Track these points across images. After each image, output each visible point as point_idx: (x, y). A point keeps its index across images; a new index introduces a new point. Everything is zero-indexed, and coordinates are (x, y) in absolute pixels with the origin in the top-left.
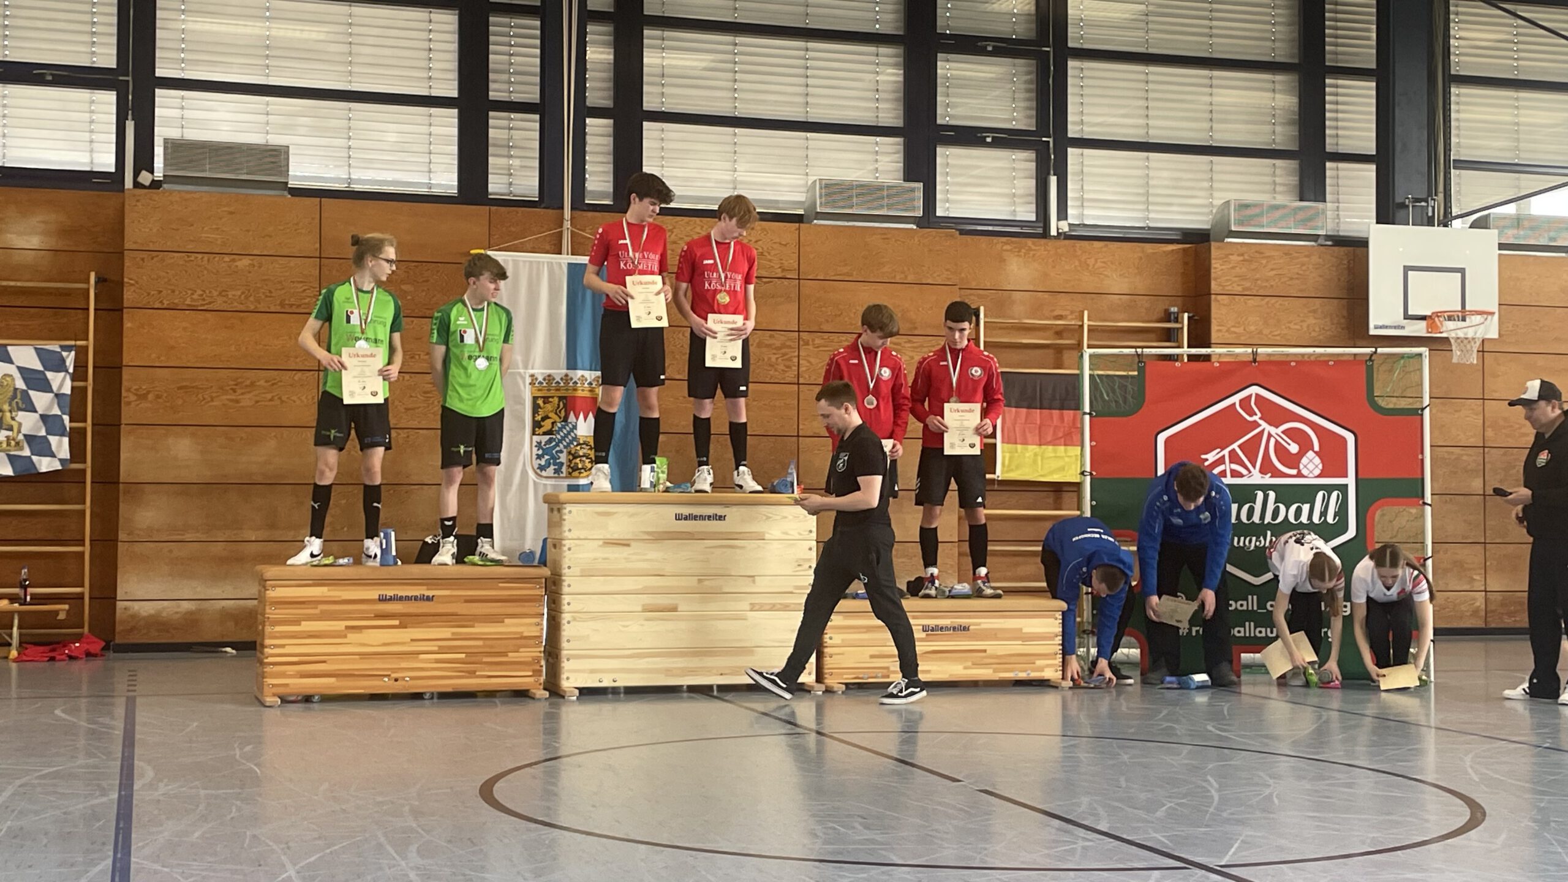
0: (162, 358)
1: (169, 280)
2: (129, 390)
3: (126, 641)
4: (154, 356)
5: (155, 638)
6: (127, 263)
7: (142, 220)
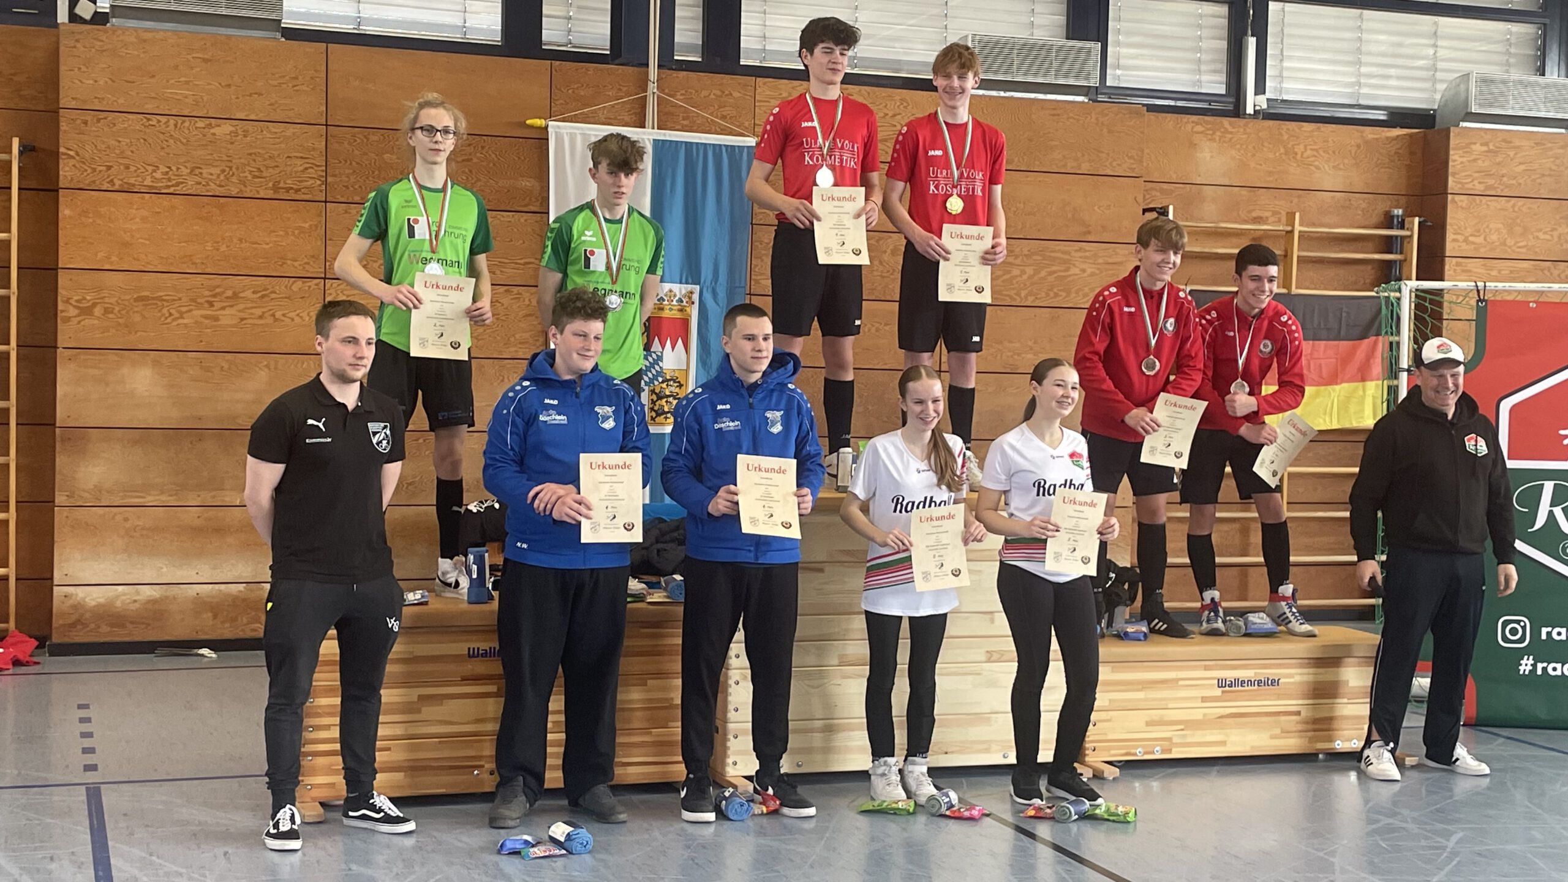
0: (114, 258)
1: (123, 152)
2: (67, 301)
3: (66, 640)
4: (101, 255)
5: (106, 634)
6: (64, 126)
7: (84, 69)
